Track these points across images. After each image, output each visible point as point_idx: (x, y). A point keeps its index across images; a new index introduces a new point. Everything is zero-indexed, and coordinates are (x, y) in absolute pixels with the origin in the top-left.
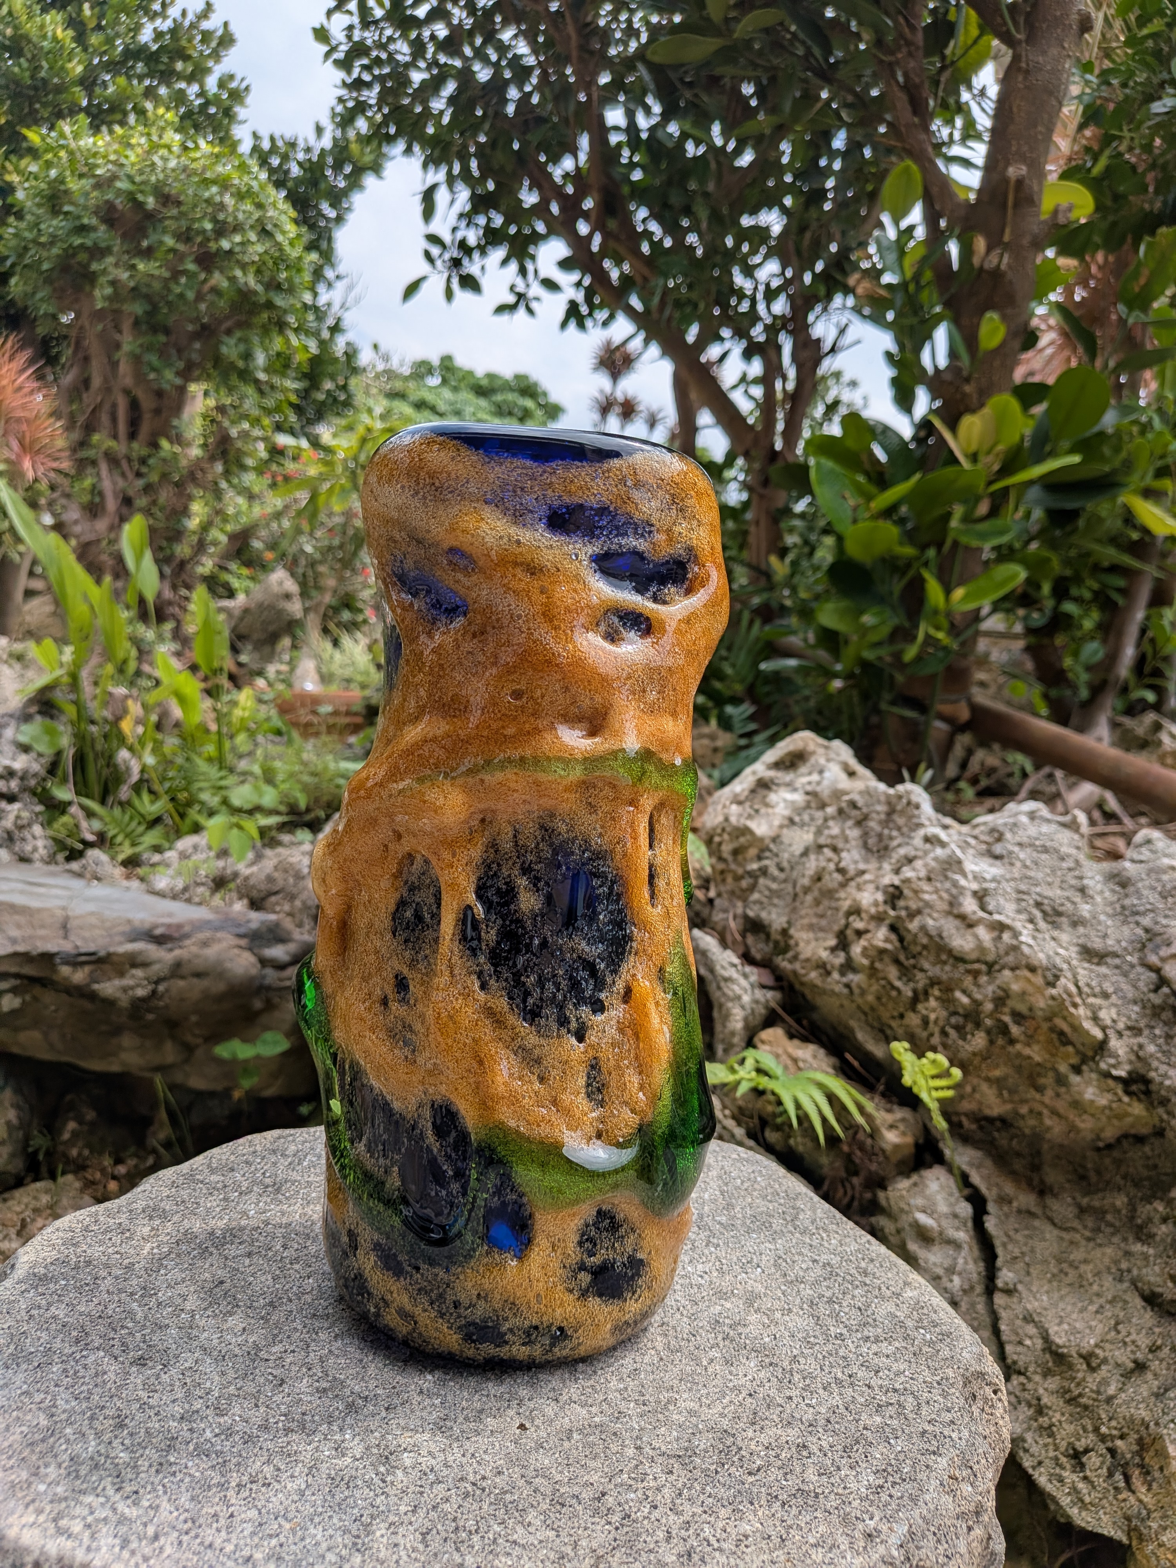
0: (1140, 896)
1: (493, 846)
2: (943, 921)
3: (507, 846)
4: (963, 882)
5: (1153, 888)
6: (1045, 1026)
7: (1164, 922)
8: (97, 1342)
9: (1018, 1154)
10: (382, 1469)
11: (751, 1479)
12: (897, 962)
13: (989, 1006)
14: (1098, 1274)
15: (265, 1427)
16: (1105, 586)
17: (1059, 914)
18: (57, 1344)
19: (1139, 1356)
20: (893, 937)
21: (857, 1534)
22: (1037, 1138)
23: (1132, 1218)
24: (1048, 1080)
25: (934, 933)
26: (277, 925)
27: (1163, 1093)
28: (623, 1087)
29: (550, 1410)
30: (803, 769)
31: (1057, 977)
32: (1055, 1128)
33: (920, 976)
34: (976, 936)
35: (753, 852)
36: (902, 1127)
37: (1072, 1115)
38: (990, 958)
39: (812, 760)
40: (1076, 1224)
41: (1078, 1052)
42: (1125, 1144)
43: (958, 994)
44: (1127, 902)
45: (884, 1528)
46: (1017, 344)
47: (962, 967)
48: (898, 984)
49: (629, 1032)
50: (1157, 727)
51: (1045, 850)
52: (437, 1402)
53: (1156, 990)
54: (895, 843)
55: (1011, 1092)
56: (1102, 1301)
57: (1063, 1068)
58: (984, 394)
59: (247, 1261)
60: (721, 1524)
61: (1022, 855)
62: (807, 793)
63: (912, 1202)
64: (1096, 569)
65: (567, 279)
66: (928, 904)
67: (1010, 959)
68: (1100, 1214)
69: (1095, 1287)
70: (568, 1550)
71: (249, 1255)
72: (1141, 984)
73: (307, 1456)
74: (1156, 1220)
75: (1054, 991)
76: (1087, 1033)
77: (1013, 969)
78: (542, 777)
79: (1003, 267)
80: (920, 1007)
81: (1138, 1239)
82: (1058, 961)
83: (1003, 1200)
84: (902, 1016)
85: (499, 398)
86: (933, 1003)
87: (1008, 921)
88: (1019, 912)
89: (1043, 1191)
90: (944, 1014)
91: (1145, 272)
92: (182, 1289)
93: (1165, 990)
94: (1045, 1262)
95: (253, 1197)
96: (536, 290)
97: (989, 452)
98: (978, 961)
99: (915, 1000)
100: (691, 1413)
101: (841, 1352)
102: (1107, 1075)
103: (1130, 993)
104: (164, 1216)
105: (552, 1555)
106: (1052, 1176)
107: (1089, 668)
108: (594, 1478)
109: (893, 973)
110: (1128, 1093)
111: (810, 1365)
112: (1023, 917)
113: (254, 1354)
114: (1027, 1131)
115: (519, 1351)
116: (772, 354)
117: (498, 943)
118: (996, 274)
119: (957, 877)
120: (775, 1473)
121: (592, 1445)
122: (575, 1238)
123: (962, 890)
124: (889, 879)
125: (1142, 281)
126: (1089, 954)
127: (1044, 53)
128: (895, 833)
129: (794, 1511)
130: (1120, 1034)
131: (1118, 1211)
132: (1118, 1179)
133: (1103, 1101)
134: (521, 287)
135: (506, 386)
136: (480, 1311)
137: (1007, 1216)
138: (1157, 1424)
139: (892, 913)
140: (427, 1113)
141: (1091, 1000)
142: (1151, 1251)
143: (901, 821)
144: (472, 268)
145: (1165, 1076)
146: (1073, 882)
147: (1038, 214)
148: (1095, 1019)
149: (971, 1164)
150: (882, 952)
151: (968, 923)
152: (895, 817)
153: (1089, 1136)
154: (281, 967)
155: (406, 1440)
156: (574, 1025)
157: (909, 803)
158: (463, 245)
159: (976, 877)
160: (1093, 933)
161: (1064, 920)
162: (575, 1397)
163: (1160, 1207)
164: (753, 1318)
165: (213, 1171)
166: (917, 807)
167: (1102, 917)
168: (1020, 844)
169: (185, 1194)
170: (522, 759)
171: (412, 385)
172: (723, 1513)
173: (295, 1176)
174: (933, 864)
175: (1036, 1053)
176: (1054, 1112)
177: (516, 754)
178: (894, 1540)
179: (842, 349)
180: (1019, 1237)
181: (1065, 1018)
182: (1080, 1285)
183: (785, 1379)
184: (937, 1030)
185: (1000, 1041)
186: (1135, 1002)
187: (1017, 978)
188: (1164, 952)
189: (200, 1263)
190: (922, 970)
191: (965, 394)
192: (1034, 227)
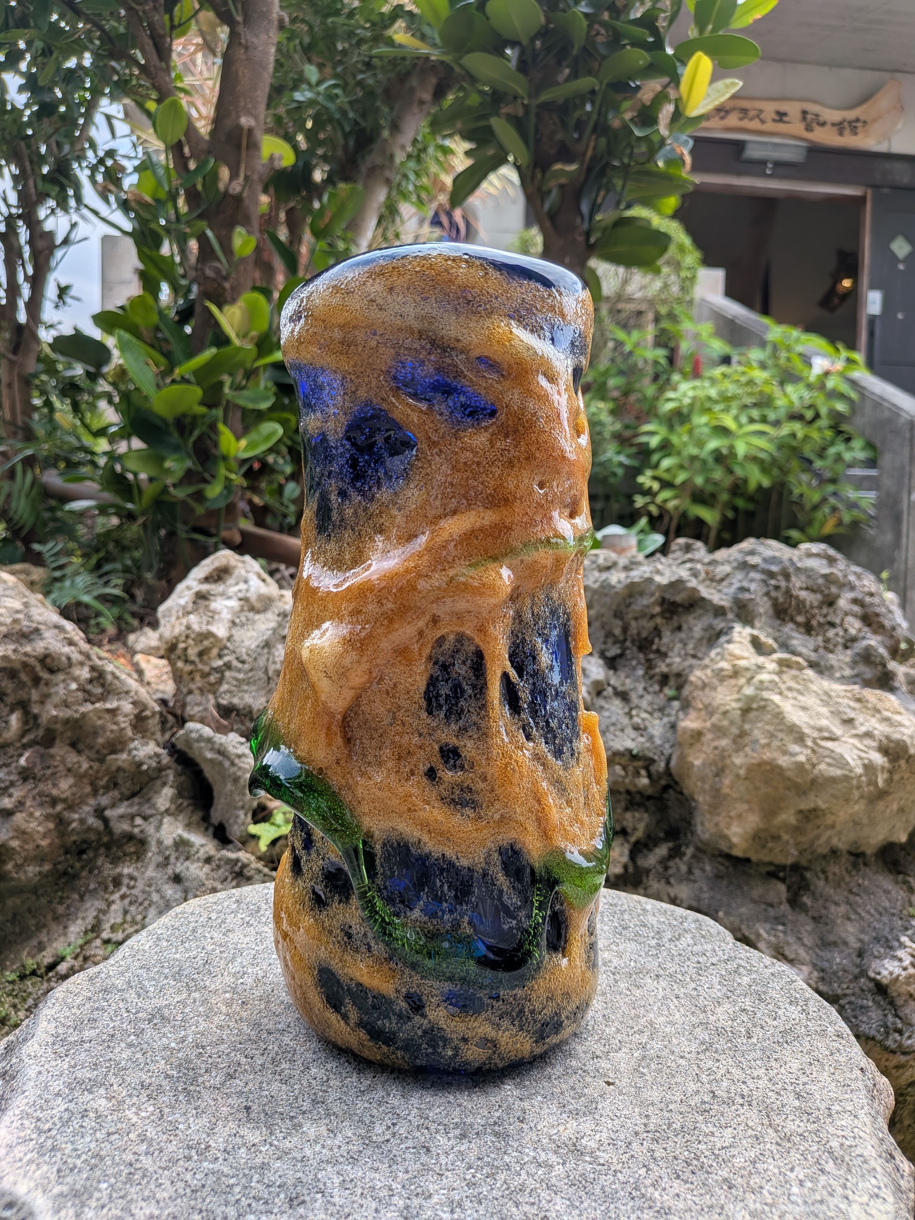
1: (519, 617)
10: (588, 1159)
15: (472, 1184)
30: (231, 581)
35: (215, 651)
39: (236, 573)
58: (237, 290)
60: (783, 1071)
62: (240, 599)
70: (751, 1132)
73: (532, 1183)
79: (244, 195)
91: (328, 215)
92: (223, 1131)
97: (245, 336)
104: (97, 1083)
108: (693, 1087)
117: (533, 699)
118: (238, 199)
120: (758, 1031)
121: (660, 1070)
125: (327, 220)
127: (257, 36)
140: (496, 858)
147: (259, 157)
155: (567, 1132)
169: (84, 1058)
172: (774, 1064)
179: (73, 243)
183: (676, 980)
189: (201, 1103)
191: (224, 289)
192: (259, 168)
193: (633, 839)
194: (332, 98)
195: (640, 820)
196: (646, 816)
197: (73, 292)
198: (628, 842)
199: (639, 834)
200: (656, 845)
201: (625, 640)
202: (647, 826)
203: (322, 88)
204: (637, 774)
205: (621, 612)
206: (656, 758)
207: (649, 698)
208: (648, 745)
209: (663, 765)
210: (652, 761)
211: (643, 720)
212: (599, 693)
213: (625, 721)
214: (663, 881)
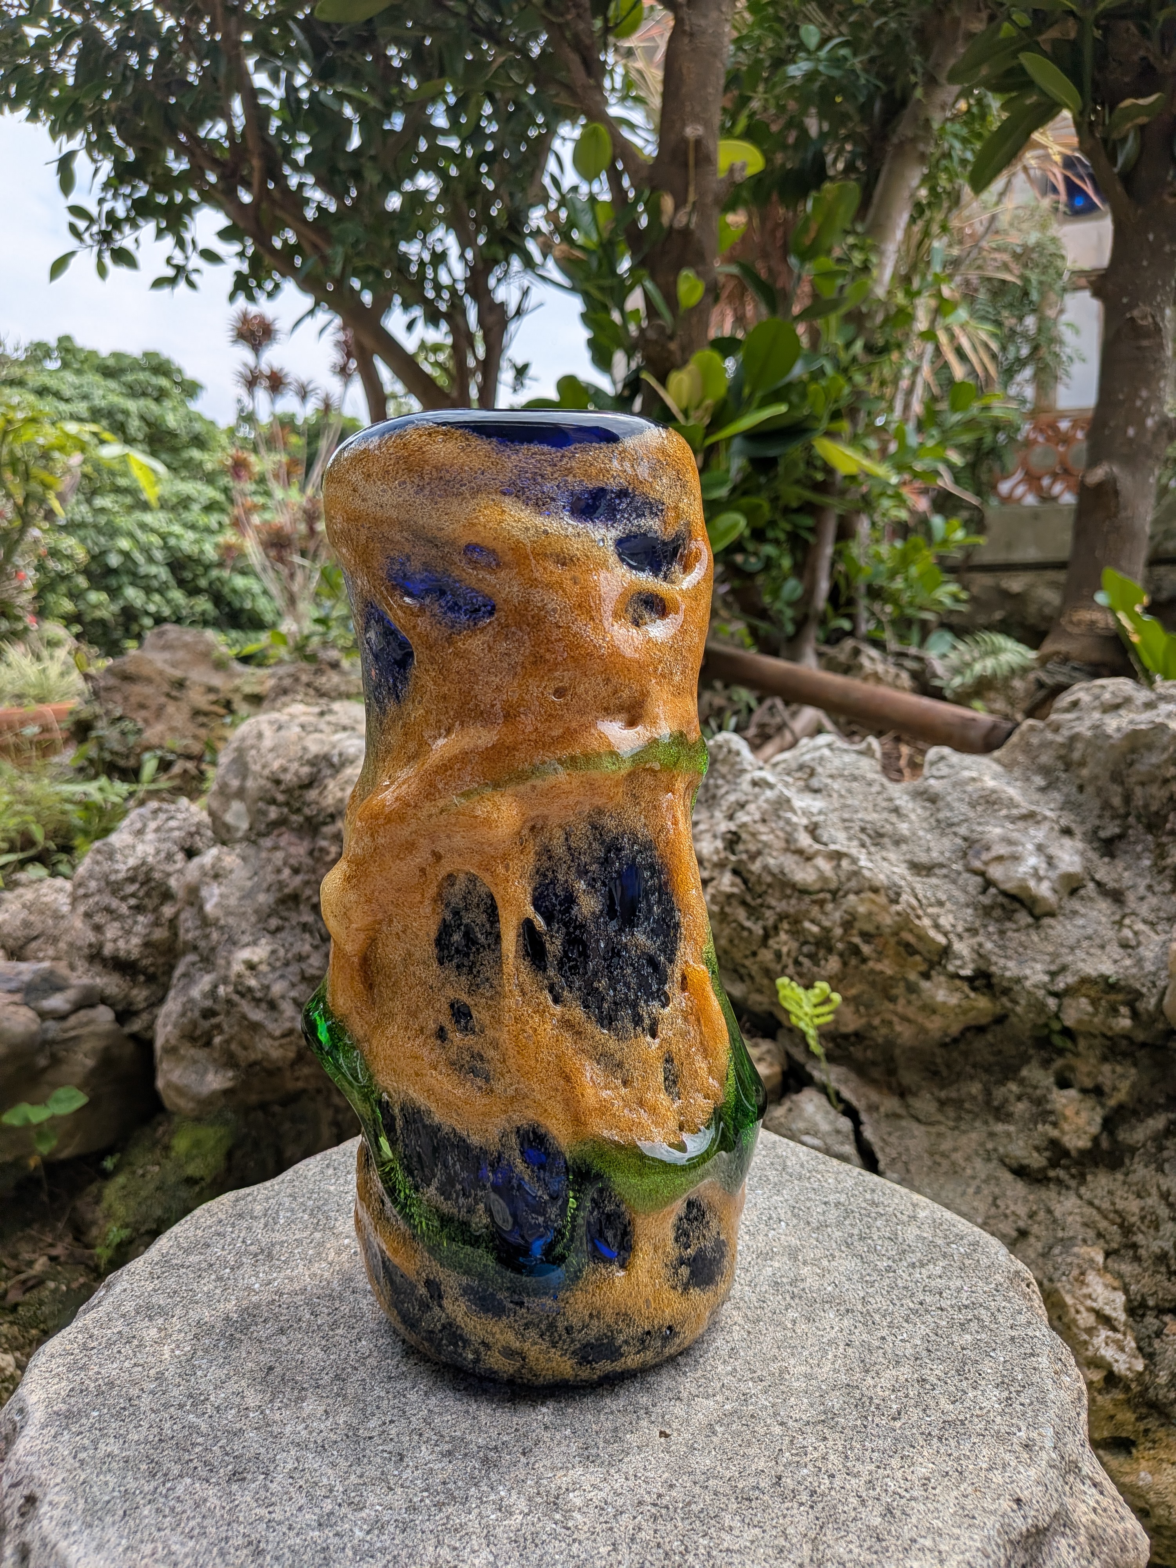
0: (952, 809)
1: (546, 852)
2: (782, 859)
3: (560, 851)
4: (795, 819)
5: (961, 800)
6: (893, 941)
7: (979, 829)
8: (176, 1470)
9: (874, 1063)
10: (558, 1516)
11: (898, 1424)
12: (744, 903)
13: (838, 931)
14: (968, 1159)
15: (412, 1509)
16: (795, 526)
17: (881, 835)
18: (132, 1485)
19: (1021, 1224)
20: (738, 881)
21: (1017, 1448)
22: (889, 1044)
23: (988, 1103)
24: (899, 990)
25: (776, 871)
26: (52, 972)
27: (1005, 984)
28: (695, 1074)
29: (679, 1410)
31: (898, 894)
32: (905, 1033)
33: (768, 913)
34: (818, 869)
36: (769, 1058)
37: (921, 1019)
38: (833, 885)
40: (940, 1117)
41: (925, 959)
42: (969, 1035)
43: (807, 925)
44: (941, 816)
45: (1034, 1435)
46: (710, 299)
47: (807, 899)
48: (748, 924)
49: (692, 1018)
50: (856, 652)
51: (855, 778)
52: (568, 1432)
53: (984, 891)
54: (723, 791)
55: (868, 1007)
56: (977, 1182)
57: (913, 976)
58: (687, 350)
59: (284, 1339)
60: (899, 1474)
61: (836, 786)
63: (794, 1127)
64: (787, 511)
65: (228, 250)
66: (766, 844)
67: (853, 884)
68: (958, 1104)
69: (969, 1172)
70: (781, 1541)
71: (282, 1331)
72: (970, 889)
73: (474, 1526)
74: (1012, 1098)
75: (899, 908)
76: (933, 940)
77: (857, 893)
78: (594, 774)
79: (692, 226)
80: (771, 942)
81: (998, 1119)
82: (896, 879)
83: (873, 1108)
84: (754, 954)
85: (129, 378)
86: (783, 936)
87: (844, 850)
88: (850, 839)
89: (902, 1093)
90: (794, 945)
91: (814, 227)
92: (232, 1386)
93: (993, 890)
94: (920, 1158)
95: (247, 1269)
96: (195, 261)
97: (698, 407)
98: (822, 890)
99: (766, 937)
100: (808, 1377)
101: (900, 1283)
102: (957, 976)
103: (962, 898)
104: (163, 1312)
105: (770, 1551)
106: (908, 1077)
107: (791, 604)
108: (761, 1465)
109: (741, 914)
110: (974, 989)
111: (879, 1302)
112: (855, 843)
113: (352, 1434)
114: (880, 1040)
115: (632, 1360)
116: (459, 319)
117: (565, 953)
118: (686, 232)
119: (789, 815)
120: (915, 1414)
121: (739, 1434)
122: (672, 1235)
123: (795, 826)
124: (724, 826)
125: (812, 234)
126: (918, 868)
127: (705, 16)
128: (720, 782)
129: (953, 1443)
130: (960, 937)
131: (974, 1098)
132: (968, 1069)
133: (954, 1000)
134: (179, 259)
135: (135, 366)
136: (595, 1329)
137: (878, 1122)
138: (1051, 1280)
139: (733, 858)
140: (514, 1140)
141: (930, 910)
142: (1012, 1128)
143: (724, 769)
144: (125, 239)
145: (1005, 968)
146: (885, 804)
147: (716, 173)
148: (937, 926)
149: (839, 1081)
150: (730, 896)
151: (807, 857)
152: (718, 766)
153: (937, 1035)
154: (62, 1017)
155: (563, 1480)
156: (647, 1021)
157: (730, 751)
158: (111, 216)
159: (806, 813)
160: (917, 849)
161: (886, 840)
162: (694, 1391)
163: (1014, 1087)
164: (805, 1271)
165: (187, 1252)
166: (738, 753)
167: (921, 833)
168: (831, 776)
169: (171, 1283)
170: (573, 759)
171: (31, 370)
172: (895, 1462)
173: (278, 1237)
174: (765, 806)
175: (887, 967)
176: (905, 1019)
177: (565, 754)
178: (1049, 1444)
179: (527, 312)
180: (893, 1139)
181: (911, 931)
182: (955, 1171)
183: (868, 1321)
184: (790, 962)
185: (853, 962)
186: (968, 906)
187: (862, 901)
188: (985, 856)
189: (234, 1354)
190: (769, 907)
191: (670, 352)
192: (714, 186)
193: (1112, 1102)
194: (836, 62)
195: (1123, 1076)
196: (1133, 1071)
197: (532, 372)
198: (1103, 1105)
199: (1121, 1095)
200: (1149, 1115)
201: (1128, 815)
202: (1133, 1086)
203: (823, 54)
204: (1114, 1011)
205: (1120, 774)
206: (1144, 990)
207: (1153, 901)
208: (1134, 971)
209: (1153, 1001)
210: (1139, 995)
211: (1136, 933)
212: (1073, 892)
213: (1109, 933)
214: (1153, 1166)
